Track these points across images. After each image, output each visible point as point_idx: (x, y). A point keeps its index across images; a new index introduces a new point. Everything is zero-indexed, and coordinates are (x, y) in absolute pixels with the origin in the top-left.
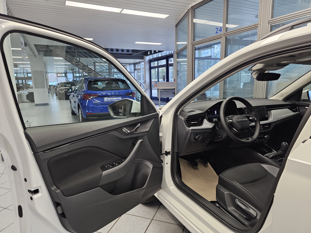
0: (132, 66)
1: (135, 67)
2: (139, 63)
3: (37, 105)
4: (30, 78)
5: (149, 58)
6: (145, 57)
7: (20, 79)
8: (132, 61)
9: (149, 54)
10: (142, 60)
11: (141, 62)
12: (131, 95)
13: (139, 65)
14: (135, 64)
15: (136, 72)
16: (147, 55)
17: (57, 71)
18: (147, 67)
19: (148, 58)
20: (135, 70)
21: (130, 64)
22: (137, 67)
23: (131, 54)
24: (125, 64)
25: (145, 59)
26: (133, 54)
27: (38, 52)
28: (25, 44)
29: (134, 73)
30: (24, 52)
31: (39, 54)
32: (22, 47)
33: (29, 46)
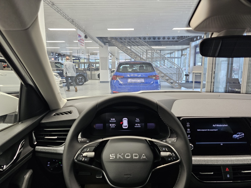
0: (180, 52)
1: (182, 52)
2: (186, 49)
3: (101, 82)
4: (98, 63)
5: (195, 44)
6: (191, 43)
7: (97, 64)
8: (180, 47)
9: (195, 39)
10: (189, 46)
11: (188, 48)
12: (154, 78)
13: (186, 51)
14: (182, 50)
15: (183, 57)
16: (193, 41)
17: (125, 58)
18: (193, 52)
19: (193, 44)
20: (182, 55)
21: (178, 50)
22: (184, 52)
23: (177, 41)
25: (191, 45)
26: (179, 41)
27: (105, 43)
28: (86, 37)
29: (181, 58)
30: (82, 42)
31: (105, 44)
32: (80, 38)
33: (92, 38)
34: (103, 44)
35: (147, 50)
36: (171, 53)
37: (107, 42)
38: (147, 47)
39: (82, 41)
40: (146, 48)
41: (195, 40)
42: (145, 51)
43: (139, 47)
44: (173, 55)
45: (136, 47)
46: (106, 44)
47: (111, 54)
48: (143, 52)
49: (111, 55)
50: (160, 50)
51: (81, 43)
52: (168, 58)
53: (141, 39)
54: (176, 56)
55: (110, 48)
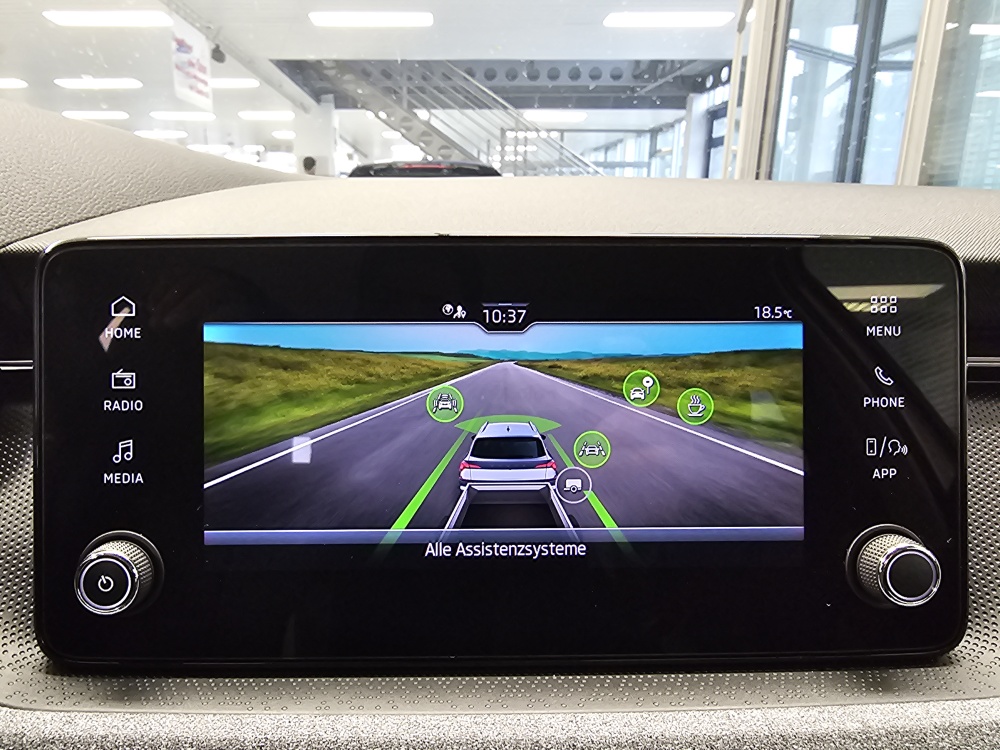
0: (646, 140)
1: (653, 142)
2: (672, 126)
5: (711, 104)
6: (692, 99)
8: (646, 118)
9: (710, 83)
10: (681, 113)
11: (679, 121)
13: (670, 135)
14: (654, 132)
15: (656, 162)
16: (700, 88)
18: (698, 139)
19: (702, 103)
20: (653, 153)
21: (639, 133)
22: (662, 142)
23: (633, 88)
24: (620, 135)
25: (691, 110)
26: (640, 88)
27: (317, 96)
28: (218, 55)
29: (649, 165)
30: (195, 77)
31: (318, 101)
32: (184, 57)
33: (250, 66)
34: (309, 101)
35: (503, 131)
36: (607, 148)
37: (327, 92)
38: (501, 116)
39: (195, 71)
40: (499, 121)
41: (708, 85)
42: (498, 133)
43: (469, 112)
44: (615, 156)
45: (456, 113)
46: (324, 97)
47: (354, 147)
48: (489, 141)
49: (351, 150)
50: (562, 132)
51: (193, 81)
52: (598, 164)
53: (473, 76)
54: (629, 159)
55: (341, 117)
